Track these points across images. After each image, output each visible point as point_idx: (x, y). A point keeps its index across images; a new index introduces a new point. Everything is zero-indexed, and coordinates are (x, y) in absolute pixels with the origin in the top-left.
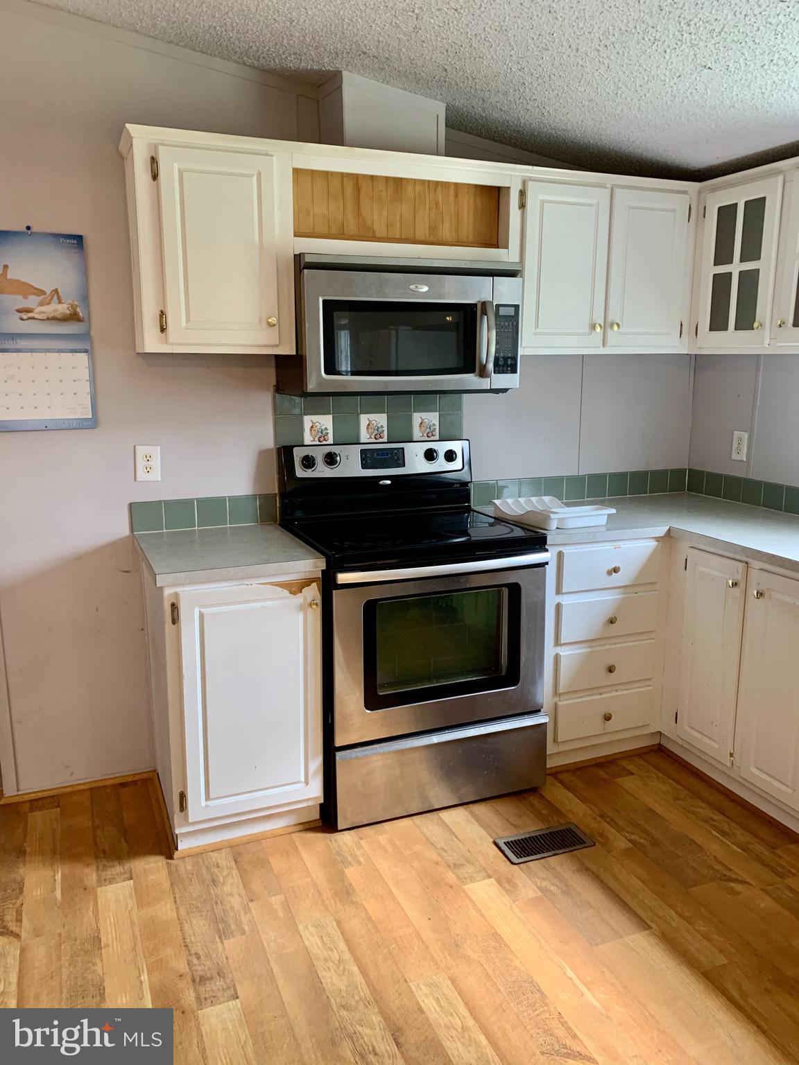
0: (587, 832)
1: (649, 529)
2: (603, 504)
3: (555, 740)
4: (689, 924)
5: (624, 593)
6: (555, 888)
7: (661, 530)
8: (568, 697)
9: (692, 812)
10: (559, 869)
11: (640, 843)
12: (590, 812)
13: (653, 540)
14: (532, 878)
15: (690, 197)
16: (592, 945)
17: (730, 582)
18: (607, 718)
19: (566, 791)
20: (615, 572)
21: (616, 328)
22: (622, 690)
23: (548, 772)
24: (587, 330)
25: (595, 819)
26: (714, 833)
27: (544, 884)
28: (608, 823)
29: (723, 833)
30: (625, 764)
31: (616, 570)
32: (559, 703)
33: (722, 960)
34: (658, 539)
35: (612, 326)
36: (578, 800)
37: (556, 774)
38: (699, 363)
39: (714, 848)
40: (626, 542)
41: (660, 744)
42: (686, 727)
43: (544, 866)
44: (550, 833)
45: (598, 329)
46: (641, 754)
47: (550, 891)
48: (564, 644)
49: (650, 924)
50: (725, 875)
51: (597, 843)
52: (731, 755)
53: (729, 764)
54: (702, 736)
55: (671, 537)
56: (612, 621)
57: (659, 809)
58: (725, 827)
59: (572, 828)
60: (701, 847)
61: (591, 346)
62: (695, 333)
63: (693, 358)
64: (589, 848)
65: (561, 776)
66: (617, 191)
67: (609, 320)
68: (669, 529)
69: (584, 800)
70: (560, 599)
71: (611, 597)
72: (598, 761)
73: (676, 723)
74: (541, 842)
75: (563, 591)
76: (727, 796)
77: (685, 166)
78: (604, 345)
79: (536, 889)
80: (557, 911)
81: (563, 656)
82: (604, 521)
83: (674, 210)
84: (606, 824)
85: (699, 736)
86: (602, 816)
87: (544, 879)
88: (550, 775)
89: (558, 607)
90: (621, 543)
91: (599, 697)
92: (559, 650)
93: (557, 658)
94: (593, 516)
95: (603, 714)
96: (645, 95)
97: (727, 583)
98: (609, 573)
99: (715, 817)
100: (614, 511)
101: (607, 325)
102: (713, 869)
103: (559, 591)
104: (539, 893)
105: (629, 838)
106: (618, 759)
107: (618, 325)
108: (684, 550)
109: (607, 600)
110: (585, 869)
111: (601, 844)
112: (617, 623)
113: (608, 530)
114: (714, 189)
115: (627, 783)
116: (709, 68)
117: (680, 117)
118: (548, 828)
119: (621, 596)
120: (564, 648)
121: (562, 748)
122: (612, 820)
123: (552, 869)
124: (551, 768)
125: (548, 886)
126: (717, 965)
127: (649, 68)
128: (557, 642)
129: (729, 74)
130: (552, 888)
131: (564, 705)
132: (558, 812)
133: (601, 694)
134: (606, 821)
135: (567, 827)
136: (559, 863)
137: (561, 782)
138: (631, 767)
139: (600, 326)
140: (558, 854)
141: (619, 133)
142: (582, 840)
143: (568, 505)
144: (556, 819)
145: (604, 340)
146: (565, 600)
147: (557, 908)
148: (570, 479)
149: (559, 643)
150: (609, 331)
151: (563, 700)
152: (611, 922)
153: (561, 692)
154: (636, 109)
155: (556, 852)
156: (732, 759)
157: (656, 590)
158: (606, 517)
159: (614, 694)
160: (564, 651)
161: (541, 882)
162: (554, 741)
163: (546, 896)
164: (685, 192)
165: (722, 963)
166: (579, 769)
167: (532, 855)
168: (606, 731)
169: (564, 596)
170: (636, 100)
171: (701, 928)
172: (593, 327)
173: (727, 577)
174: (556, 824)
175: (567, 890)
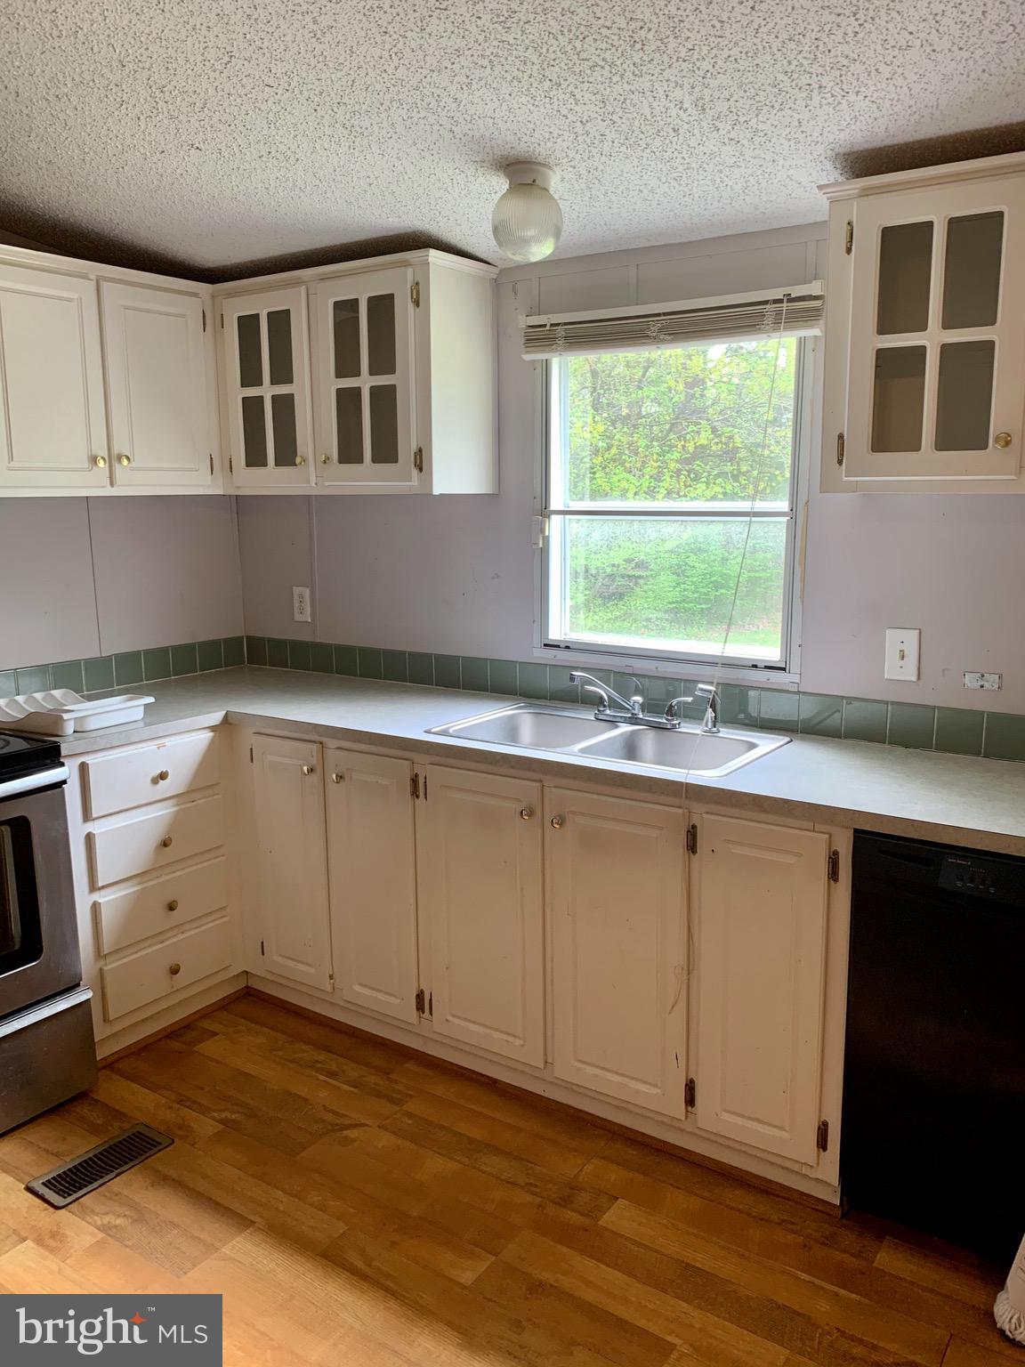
0: (162, 1129)
1: (200, 718)
2: (139, 692)
3: (106, 1020)
4: (300, 1199)
5: (178, 805)
6: (122, 1220)
7: (216, 717)
8: (117, 957)
9: (293, 1061)
10: (125, 1192)
11: (234, 1121)
12: (164, 1100)
13: (207, 731)
14: (88, 1219)
15: (203, 302)
16: (179, 1277)
17: (305, 768)
18: (175, 971)
19: (129, 1082)
20: (162, 779)
21: (125, 462)
22: (190, 930)
23: (100, 1065)
24: (86, 465)
25: (171, 1108)
26: (322, 1078)
27: (106, 1220)
28: (188, 1107)
29: (331, 1074)
30: (205, 1024)
31: (163, 776)
32: (105, 968)
33: (341, 1228)
34: (213, 728)
35: (119, 458)
36: (146, 1090)
37: (112, 1065)
38: (240, 506)
39: (322, 1095)
40: (172, 738)
41: (247, 987)
42: (276, 958)
43: (104, 1195)
44: (110, 1147)
45: (101, 464)
46: (225, 1005)
47: (116, 1226)
48: (103, 887)
49: (253, 1218)
50: (337, 1125)
51: (176, 1140)
52: (331, 977)
53: (329, 989)
54: (295, 963)
55: (230, 724)
56: (165, 844)
57: (251, 1068)
58: (333, 1066)
59: (141, 1131)
60: (306, 1100)
61: (93, 485)
62: (229, 470)
63: (234, 500)
64: (167, 1149)
65: (120, 1066)
66: (104, 284)
67: (116, 451)
68: (226, 714)
69: (153, 1088)
70: (91, 827)
71: (162, 812)
72: (169, 1031)
73: (263, 954)
74: (98, 1165)
75: (94, 816)
76: (333, 1028)
77: (191, 263)
78: (112, 484)
79: (96, 1231)
80: (128, 1250)
81: (105, 902)
82: (139, 713)
83: (183, 316)
84: (186, 1109)
85: (291, 964)
86: (180, 1102)
87: (107, 1213)
88: (104, 1068)
89: (89, 839)
90: (165, 741)
91: (161, 946)
92: (97, 897)
93: (95, 908)
94: (123, 710)
95: (168, 967)
96: (123, 168)
97: (302, 770)
98: (155, 781)
99: (321, 1058)
100: (151, 700)
101: (114, 458)
102: (323, 1121)
103: (87, 816)
104: (101, 1235)
105: (218, 1118)
106: (195, 1021)
107: (128, 458)
108: (248, 738)
109: (156, 817)
110: (162, 1180)
111: (181, 1138)
112: (172, 845)
113: (146, 725)
114: (230, 294)
115: (209, 1048)
116: (198, 148)
117: (174, 202)
118: (105, 1142)
119: (175, 809)
120: (103, 892)
121: (117, 1028)
122: (194, 1102)
123: (116, 1195)
124: (105, 1059)
125: (112, 1221)
126: (336, 1236)
127: (122, 135)
128: (93, 887)
129: (222, 159)
130: (118, 1221)
131: (111, 969)
132: (118, 1115)
133: (163, 942)
134: (185, 1106)
135: (135, 1131)
136: (128, 1184)
137: (120, 1073)
138: (214, 1026)
139: (103, 458)
140: (123, 1172)
141: (97, 210)
142: (154, 1141)
143: (90, 698)
144: (116, 1124)
145: (111, 477)
146: (95, 828)
147: (127, 1246)
148: (90, 663)
149: (96, 887)
150: (117, 466)
151: (110, 963)
152: (202, 1237)
153: (105, 953)
154: (114, 182)
155: (119, 1170)
156: (332, 981)
157: (217, 794)
158: (142, 708)
159: (181, 937)
160: (104, 897)
161: (102, 1219)
162: (104, 1021)
163: (110, 1235)
164: (195, 295)
165: (341, 1232)
166: (144, 1049)
167: (86, 1186)
168: (175, 989)
169: (96, 822)
170: (110, 171)
171: (315, 1199)
172: (94, 460)
173: (301, 762)
174: (116, 1132)
175: (140, 1216)
